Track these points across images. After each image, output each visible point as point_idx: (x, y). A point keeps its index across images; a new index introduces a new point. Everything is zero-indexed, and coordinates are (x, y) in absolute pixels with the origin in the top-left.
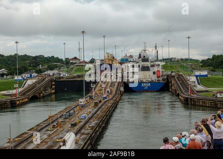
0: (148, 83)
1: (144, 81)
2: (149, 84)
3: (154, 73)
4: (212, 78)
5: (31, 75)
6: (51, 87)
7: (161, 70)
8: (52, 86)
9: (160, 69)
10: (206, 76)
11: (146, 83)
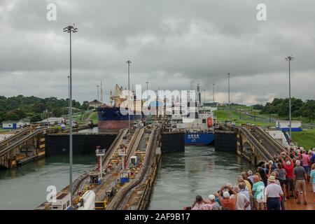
0: (196, 134)
1: (191, 131)
2: (198, 136)
3: (204, 121)
4: (311, 134)
5: (15, 125)
6: (38, 147)
7: (212, 117)
8: (38, 145)
9: (212, 115)
10: (299, 129)
11: (193, 133)
